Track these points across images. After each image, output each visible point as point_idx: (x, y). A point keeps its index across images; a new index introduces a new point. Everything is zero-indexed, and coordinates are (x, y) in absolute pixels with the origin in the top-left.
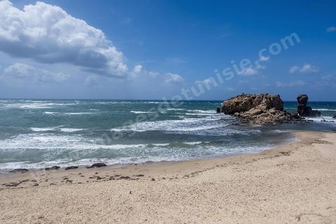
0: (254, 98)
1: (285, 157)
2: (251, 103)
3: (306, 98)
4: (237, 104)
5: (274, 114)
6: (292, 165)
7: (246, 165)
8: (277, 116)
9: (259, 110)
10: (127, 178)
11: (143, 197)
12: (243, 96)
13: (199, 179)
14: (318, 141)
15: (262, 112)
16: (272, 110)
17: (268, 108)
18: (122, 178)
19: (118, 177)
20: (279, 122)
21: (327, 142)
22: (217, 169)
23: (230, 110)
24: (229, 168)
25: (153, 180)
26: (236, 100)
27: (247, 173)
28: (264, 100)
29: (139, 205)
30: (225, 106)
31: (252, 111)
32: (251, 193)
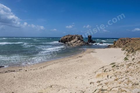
0: (73, 36)
1: (80, 58)
2: (72, 38)
3: (91, 37)
4: (67, 38)
5: (80, 42)
6: (81, 61)
7: (65, 62)
8: (81, 43)
9: (75, 41)
10: (14, 71)
11: (20, 78)
12: (69, 35)
13: (46, 69)
14: (92, 52)
15: (75, 42)
16: (79, 41)
17: (78, 40)
18: (12, 71)
19: (9, 71)
20: (82, 45)
21: (95, 52)
22: (54, 64)
23: (64, 41)
24: (59, 64)
25: (26, 71)
26: (66, 37)
27: (65, 65)
28: (76, 37)
29: (17, 82)
30: (62, 40)
31: (72, 41)
32: (64, 72)
